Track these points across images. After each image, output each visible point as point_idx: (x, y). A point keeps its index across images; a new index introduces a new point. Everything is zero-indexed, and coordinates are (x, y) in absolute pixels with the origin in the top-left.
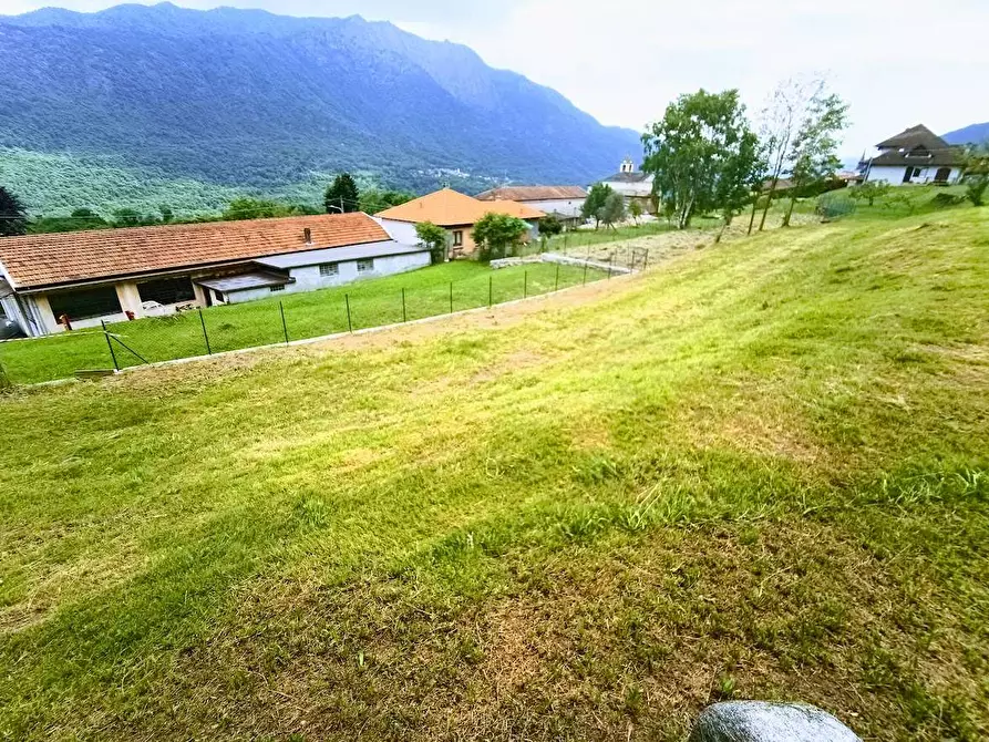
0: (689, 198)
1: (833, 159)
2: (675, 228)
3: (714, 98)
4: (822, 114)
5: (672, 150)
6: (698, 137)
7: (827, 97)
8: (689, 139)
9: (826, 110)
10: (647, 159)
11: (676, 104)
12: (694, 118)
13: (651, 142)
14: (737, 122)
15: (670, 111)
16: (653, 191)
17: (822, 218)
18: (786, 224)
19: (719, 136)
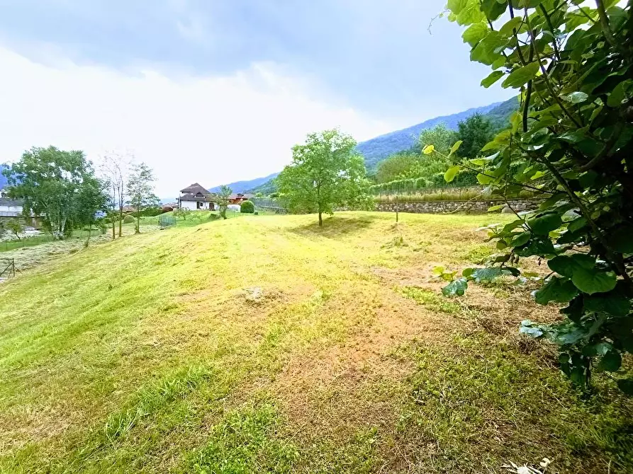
0: (62, 218)
1: (153, 196)
2: (55, 239)
3: (64, 153)
4: (140, 173)
5: (36, 184)
6: (59, 177)
7: (140, 163)
8: (50, 179)
9: (142, 170)
10: (12, 189)
11: (32, 152)
12: (53, 164)
13: (14, 177)
14: (88, 170)
15: (27, 156)
16: (26, 212)
17: (159, 227)
18: (138, 232)
19: (77, 178)
